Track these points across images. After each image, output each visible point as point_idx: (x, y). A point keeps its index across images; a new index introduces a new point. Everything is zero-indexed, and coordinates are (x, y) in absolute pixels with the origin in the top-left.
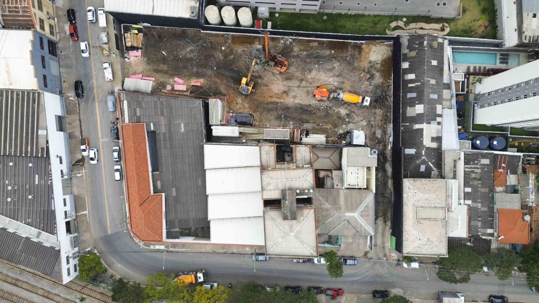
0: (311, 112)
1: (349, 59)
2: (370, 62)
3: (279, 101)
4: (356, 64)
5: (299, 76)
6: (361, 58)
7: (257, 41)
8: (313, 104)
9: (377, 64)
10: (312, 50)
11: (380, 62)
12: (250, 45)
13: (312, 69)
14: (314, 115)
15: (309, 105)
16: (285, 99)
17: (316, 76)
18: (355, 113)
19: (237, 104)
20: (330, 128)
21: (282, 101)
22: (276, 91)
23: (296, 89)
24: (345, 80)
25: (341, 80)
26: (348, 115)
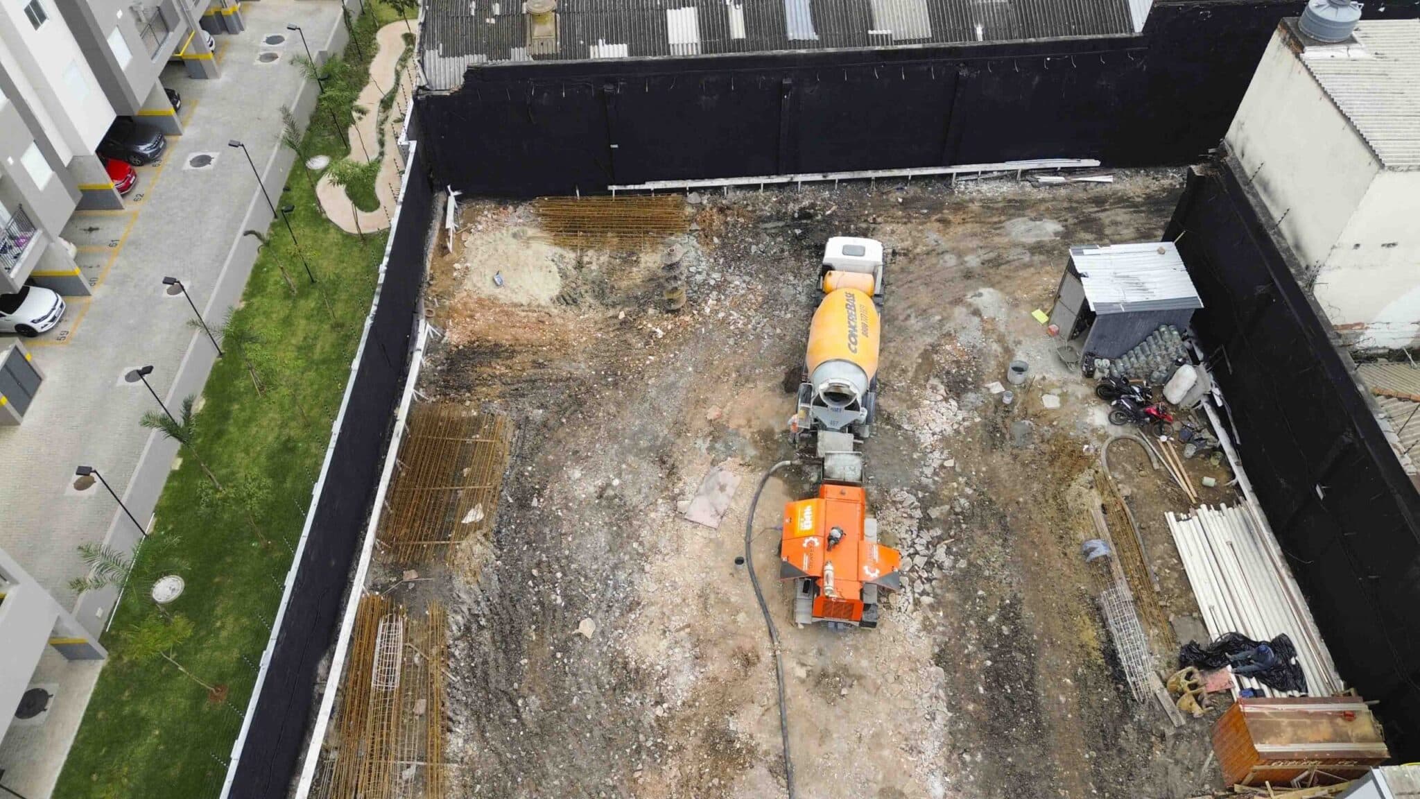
0: (1007, 644)
1: (542, 406)
2: (567, 299)
4: (583, 368)
5: (684, 783)
6: (534, 348)
8: (927, 627)
9: (580, 265)
10: (442, 676)
11: (571, 256)
13: (617, 662)
14: (1027, 613)
15: (939, 659)
17: (676, 622)
18: (935, 348)
20: (1099, 483)
24: (699, 423)
25: (703, 445)
26: (957, 388)
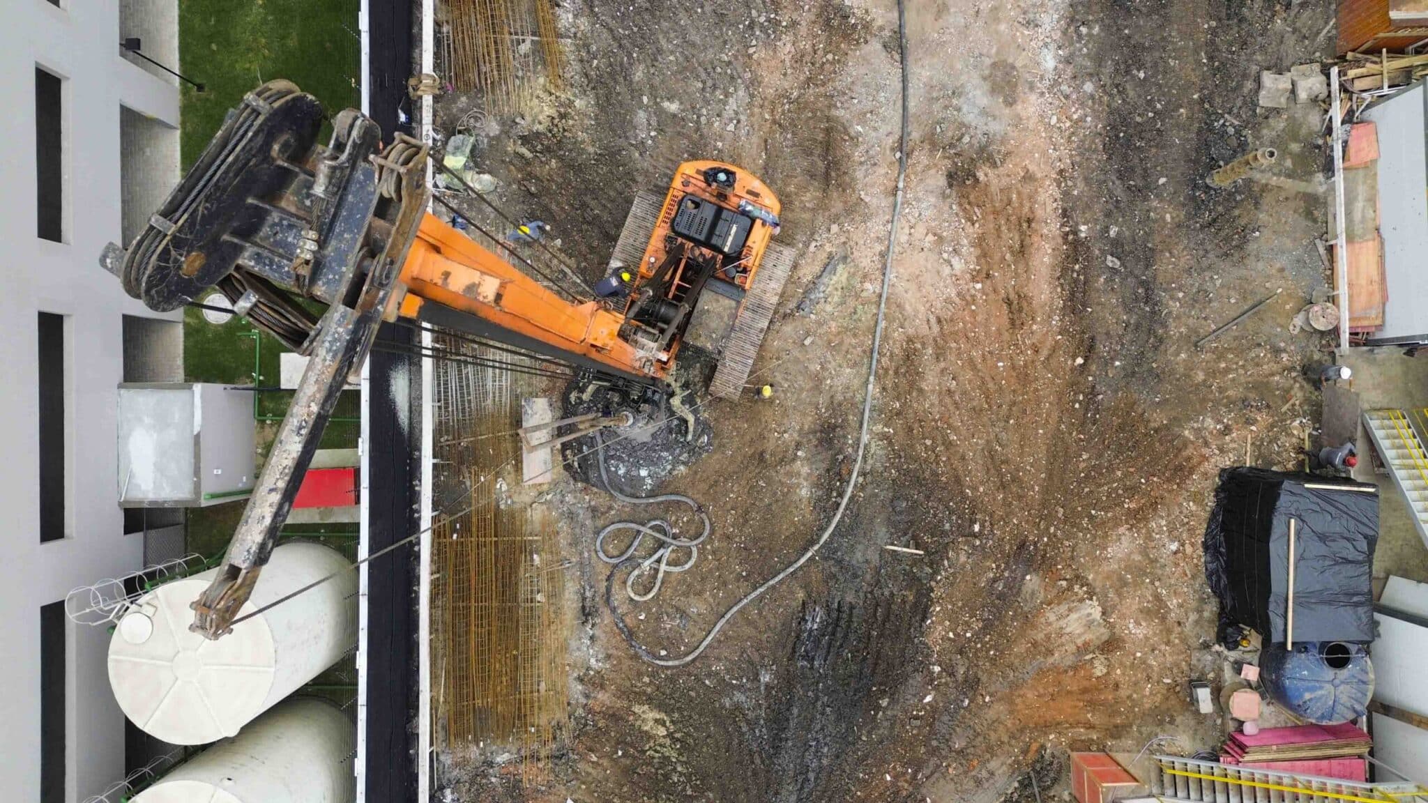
3: (1051, 227)
5: (799, 59)
7: (485, 490)
12: (527, 549)
16: (1028, 177)
19: (1111, 645)
21: (1047, 201)
22: (958, 264)
23: (923, 72)
